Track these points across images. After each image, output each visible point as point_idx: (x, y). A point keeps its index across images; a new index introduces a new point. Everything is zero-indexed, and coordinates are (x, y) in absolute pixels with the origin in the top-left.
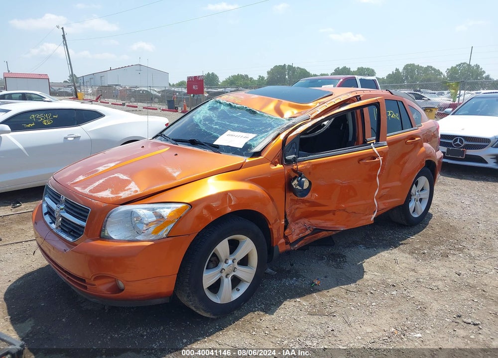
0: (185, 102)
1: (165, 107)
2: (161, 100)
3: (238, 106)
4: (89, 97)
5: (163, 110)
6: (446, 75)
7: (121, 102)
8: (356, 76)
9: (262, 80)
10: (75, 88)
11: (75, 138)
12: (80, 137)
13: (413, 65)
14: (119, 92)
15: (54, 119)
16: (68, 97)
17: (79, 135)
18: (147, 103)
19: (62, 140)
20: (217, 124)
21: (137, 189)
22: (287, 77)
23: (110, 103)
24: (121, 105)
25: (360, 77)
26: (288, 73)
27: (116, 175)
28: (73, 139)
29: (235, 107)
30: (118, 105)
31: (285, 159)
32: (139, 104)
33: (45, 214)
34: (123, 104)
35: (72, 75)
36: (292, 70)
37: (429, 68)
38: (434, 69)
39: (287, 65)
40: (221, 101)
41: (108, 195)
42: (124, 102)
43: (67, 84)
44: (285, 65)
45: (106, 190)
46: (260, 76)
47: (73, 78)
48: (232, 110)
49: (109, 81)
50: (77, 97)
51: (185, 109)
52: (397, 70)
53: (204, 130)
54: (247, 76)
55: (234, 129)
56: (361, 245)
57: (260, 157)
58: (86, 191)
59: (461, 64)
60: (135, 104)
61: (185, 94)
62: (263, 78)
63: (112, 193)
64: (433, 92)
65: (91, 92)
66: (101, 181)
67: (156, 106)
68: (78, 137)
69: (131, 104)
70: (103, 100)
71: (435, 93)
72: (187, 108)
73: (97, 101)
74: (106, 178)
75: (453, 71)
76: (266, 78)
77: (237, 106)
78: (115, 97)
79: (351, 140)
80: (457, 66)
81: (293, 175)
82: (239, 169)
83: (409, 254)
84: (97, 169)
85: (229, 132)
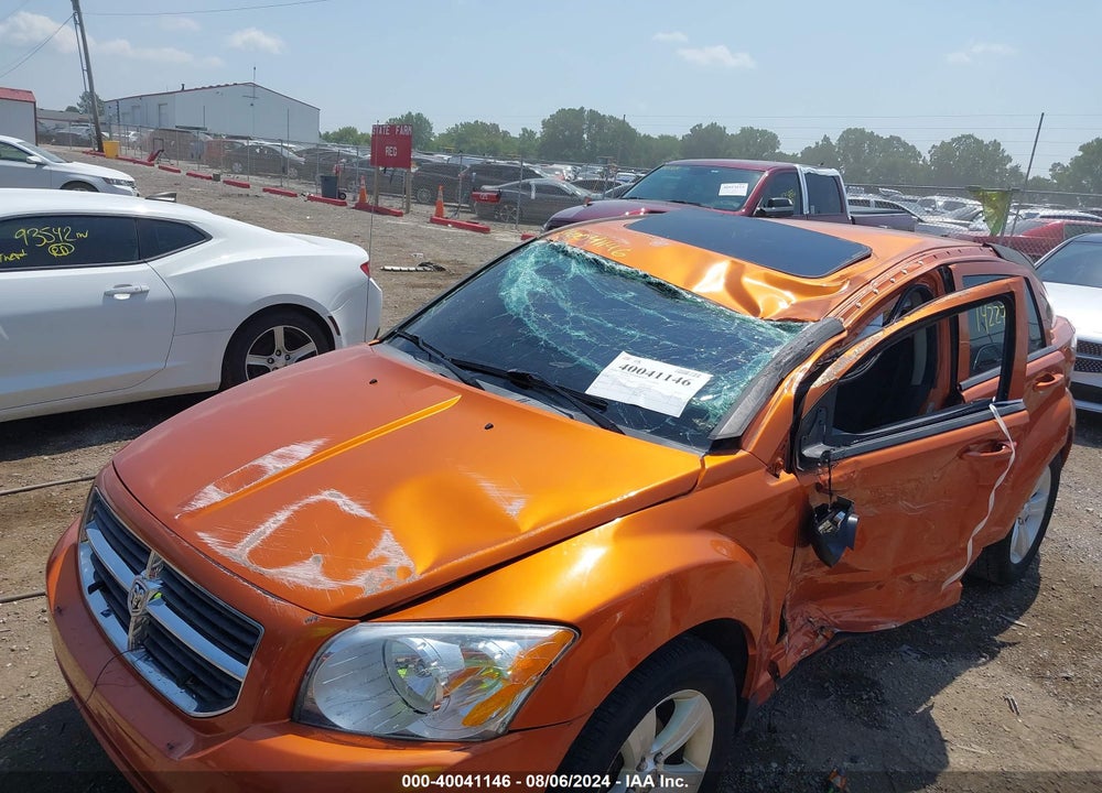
0: (363, 182)
1: (314, 191)
2: (304, 173)
3: (622, 268)
4: (131, 153)
5: (310, 198)
6: (928, 158)
7: (211, 172)
8: (797, 166)
9: (529, 137)
10: (98, 130)
11: (133, 294)
12: (148, 291)
13: (862, 131)
14: (205, 147)
15: (79, 243)
16: (80, 149)
17: (145, 287)
18: (272, 177)
19: (99, 300)
20: (577, 324)
21: (405, 561)
22: (585, 136)
23: (183, 173)
24: (210, 178)
25: (807, 169)
26: (589, 127)
27: (326, 495)
28: (127, 297)
29: (612, 271)
30: (202, 177)
31: (802, 457)
32: (253, 179)
33: (92, 589)
34: (216, 178)
35: (90, 96)
36: (597, 122)
37: (894, 140)
38: (905, 145)
39: (587, 109)
40: (569, 249)
41: (315, 581)
42: (216, 172)
43: (76, 116)
44: (582, 108)
45: (307, 558)
46: (525, 130)
47: (93, 102)
48: (607, 280)
49: (180, 118)
50: (101, 150)
51: (363, 199)
52: (826, 139)
53: (545, 341)
54: (495, 127)
55: (639, 350)
56: (905, 647)
57: (741, 453)
58: (241, 552)
59: (963, 136)
60: (242, 178)
61: (362, 164)
62: (532, 134)
63: (328, 571)
64: (911, 198)
65: (134, 139)
66: (282, 516)
67: (293, 186)
68: (142, 292)
69: (232, 178)
70: (164, 162)
71: (915, 201)
72: (367, 196)
73: (150, 163)
74: (295, 507)
75: (943, 152)
76: (538, 135)
77: (618, 267)
78: (196, 157)
79: (919, 383)
80: (954, 140)
81: (817, 501)
82: (690, 491)
83: (1033, 678)
84: (259, 462)
85: (624, 358)
